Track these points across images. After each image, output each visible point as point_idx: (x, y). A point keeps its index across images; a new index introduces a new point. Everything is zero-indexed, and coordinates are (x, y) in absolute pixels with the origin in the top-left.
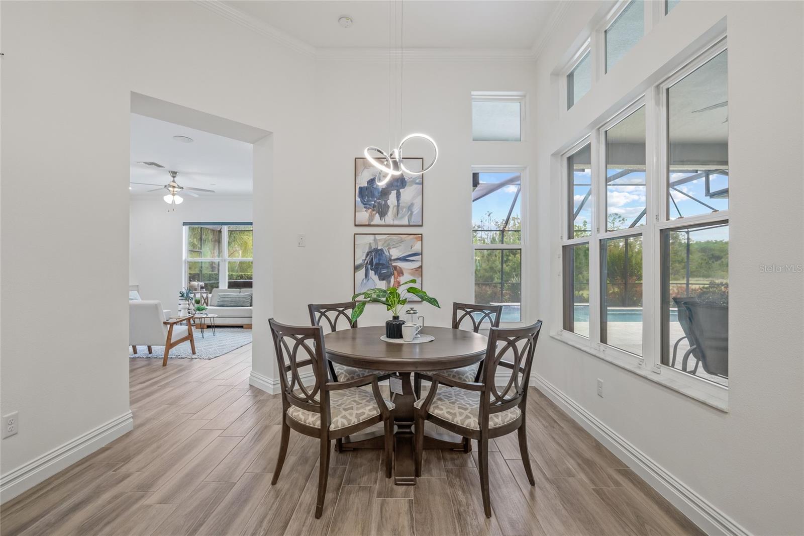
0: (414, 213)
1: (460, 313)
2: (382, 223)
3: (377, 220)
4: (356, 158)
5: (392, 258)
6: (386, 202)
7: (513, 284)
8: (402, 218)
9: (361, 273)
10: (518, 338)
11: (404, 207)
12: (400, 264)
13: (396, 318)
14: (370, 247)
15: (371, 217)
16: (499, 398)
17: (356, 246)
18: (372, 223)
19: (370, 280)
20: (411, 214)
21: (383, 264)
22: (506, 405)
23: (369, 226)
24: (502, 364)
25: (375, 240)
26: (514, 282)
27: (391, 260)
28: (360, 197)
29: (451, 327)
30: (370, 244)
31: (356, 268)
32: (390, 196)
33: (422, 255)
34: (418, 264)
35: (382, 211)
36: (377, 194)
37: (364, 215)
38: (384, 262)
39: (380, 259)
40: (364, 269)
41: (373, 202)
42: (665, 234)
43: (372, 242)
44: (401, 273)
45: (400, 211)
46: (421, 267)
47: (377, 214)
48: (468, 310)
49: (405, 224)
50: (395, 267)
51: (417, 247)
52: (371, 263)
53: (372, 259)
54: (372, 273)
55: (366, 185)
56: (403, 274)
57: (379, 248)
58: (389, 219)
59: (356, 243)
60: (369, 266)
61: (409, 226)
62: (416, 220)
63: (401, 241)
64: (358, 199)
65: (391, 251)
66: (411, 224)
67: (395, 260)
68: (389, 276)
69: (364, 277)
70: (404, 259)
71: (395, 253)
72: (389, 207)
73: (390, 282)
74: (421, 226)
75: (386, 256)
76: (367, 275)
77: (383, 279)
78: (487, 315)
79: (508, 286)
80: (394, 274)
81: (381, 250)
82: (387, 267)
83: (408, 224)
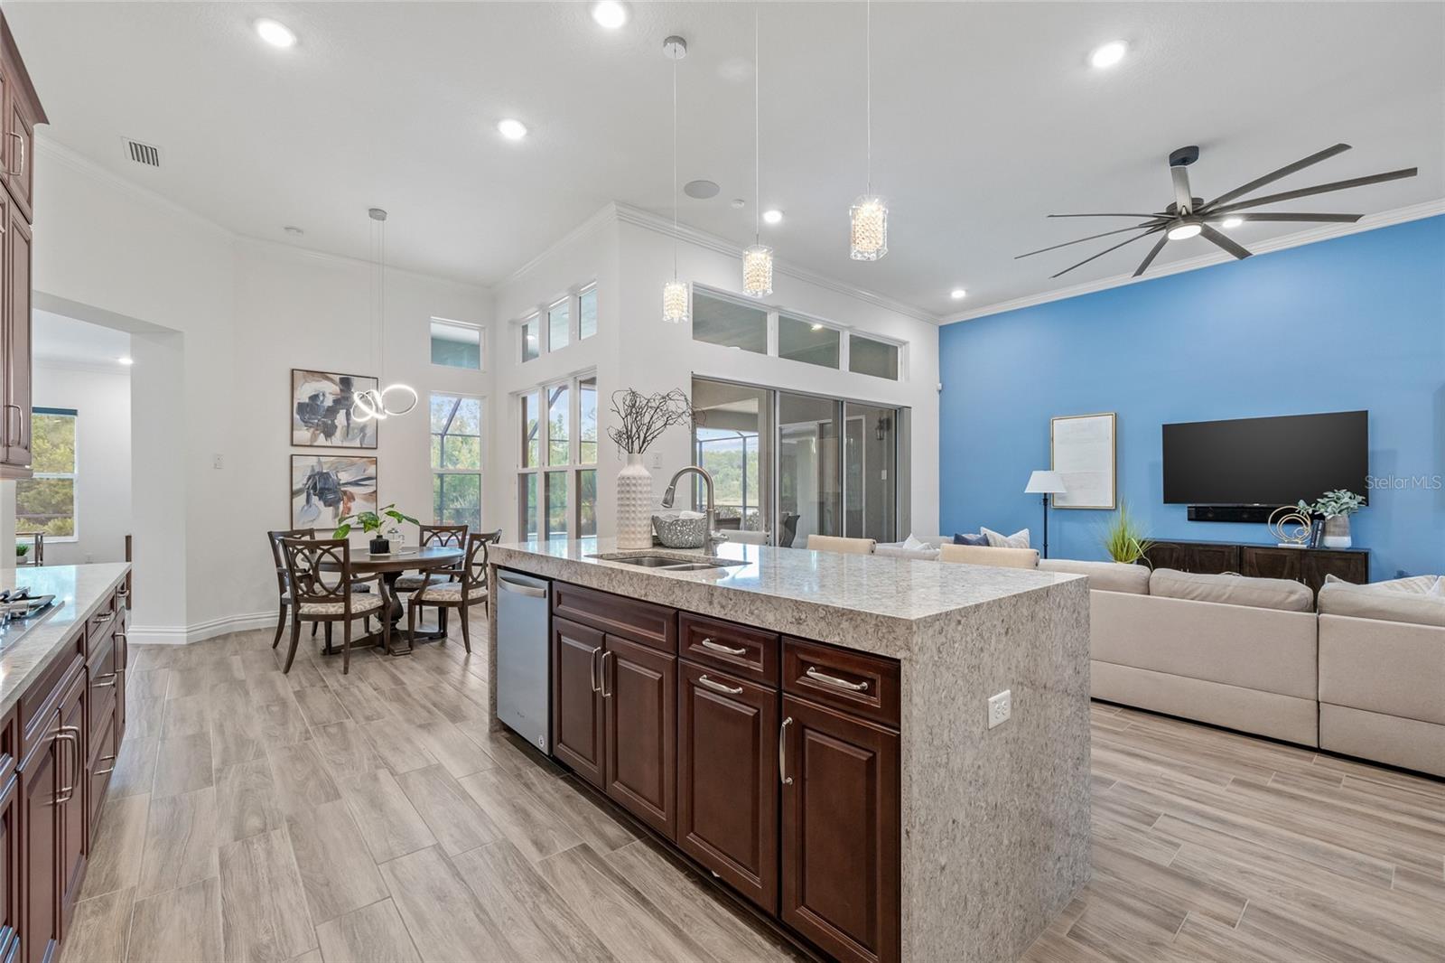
0: (368, 435)
1: (427, 535)
2: (329, 444)
3: (321, 440)
4: (293, 370)
5: (341, 482)
6: (333, 421)
7: (457, 511)
8: (353, 439)
9: (300, 501)
10: (487, 540)
11: (354, 429)
12: (350, 489)
13: (379, 537)
14: (313, 470)
15: (314, 437)
16: (474, 580)
17: (294, 469)
18: (315, 444)
19: (313, 507)
20: (364, 436)
21: (328, 489)
22: (480, 584)
23: (311, 446)
24: (475, 564)
25: (319, 462)
26: (459, 507)
27: (339, 484)
28: (298, 413)
29: (418, 545)
30: (313, 466)
31: (293, 494)
32: (338, 415)
33: (376, 478)
34: (372, 489)
35: (329, 431)
36: (322, 411)
37: (303, 434)
38: (331, 487)
39: (325, 484)
40: (305, 495)
41: (316, 421)
42: (578, 472)
43: (315, 464)
44: (351, 498)
45: (351, 432)
46: (376, 492)
47: (322, 434)
48: (436, 531)
49: (356, 446)
50: (345, 493)
51: (371, 471)
52: (314, 487)
53: (316, 484)
54: (315, 499)
55: (307, 401)
56: (354, 500)
57: (325, 471)
58: (337, 439)
59: (294, 465)
60: (312, 491)
61: (361, 448)
62: (368, 442)
63: (352, 464)
64: (297, 417)
65: (339, 475)
66: (364, 446)
67: (343, 484)
68: (338, 502)
69: (305, 503)
70: (356, 483)
71: (344, 477)
72: (336, 427)
73: (338, 508)
74: (376, 449)
75: (333, 480)
76: (308, 501)
77: (330, 505)
78: (453, 534)
79: (450, 513)
80: (343, 500)
81: (327, 473)
82: (335, 492)
83: (359, 446)
